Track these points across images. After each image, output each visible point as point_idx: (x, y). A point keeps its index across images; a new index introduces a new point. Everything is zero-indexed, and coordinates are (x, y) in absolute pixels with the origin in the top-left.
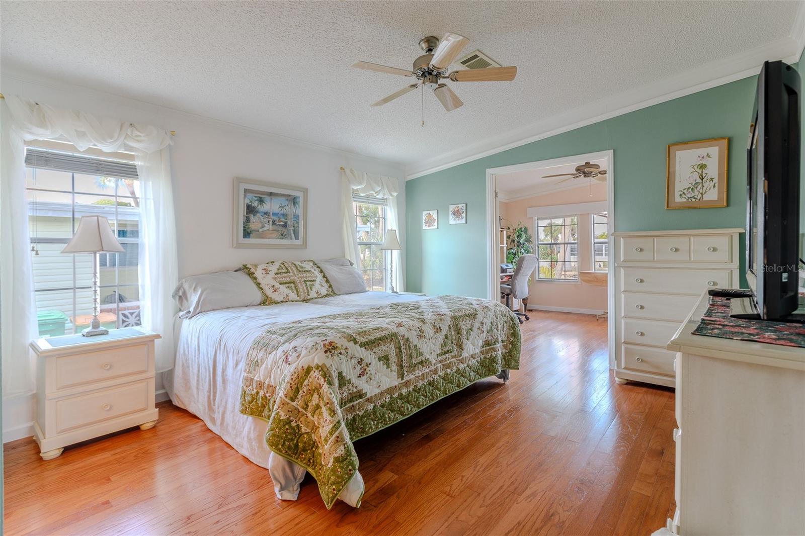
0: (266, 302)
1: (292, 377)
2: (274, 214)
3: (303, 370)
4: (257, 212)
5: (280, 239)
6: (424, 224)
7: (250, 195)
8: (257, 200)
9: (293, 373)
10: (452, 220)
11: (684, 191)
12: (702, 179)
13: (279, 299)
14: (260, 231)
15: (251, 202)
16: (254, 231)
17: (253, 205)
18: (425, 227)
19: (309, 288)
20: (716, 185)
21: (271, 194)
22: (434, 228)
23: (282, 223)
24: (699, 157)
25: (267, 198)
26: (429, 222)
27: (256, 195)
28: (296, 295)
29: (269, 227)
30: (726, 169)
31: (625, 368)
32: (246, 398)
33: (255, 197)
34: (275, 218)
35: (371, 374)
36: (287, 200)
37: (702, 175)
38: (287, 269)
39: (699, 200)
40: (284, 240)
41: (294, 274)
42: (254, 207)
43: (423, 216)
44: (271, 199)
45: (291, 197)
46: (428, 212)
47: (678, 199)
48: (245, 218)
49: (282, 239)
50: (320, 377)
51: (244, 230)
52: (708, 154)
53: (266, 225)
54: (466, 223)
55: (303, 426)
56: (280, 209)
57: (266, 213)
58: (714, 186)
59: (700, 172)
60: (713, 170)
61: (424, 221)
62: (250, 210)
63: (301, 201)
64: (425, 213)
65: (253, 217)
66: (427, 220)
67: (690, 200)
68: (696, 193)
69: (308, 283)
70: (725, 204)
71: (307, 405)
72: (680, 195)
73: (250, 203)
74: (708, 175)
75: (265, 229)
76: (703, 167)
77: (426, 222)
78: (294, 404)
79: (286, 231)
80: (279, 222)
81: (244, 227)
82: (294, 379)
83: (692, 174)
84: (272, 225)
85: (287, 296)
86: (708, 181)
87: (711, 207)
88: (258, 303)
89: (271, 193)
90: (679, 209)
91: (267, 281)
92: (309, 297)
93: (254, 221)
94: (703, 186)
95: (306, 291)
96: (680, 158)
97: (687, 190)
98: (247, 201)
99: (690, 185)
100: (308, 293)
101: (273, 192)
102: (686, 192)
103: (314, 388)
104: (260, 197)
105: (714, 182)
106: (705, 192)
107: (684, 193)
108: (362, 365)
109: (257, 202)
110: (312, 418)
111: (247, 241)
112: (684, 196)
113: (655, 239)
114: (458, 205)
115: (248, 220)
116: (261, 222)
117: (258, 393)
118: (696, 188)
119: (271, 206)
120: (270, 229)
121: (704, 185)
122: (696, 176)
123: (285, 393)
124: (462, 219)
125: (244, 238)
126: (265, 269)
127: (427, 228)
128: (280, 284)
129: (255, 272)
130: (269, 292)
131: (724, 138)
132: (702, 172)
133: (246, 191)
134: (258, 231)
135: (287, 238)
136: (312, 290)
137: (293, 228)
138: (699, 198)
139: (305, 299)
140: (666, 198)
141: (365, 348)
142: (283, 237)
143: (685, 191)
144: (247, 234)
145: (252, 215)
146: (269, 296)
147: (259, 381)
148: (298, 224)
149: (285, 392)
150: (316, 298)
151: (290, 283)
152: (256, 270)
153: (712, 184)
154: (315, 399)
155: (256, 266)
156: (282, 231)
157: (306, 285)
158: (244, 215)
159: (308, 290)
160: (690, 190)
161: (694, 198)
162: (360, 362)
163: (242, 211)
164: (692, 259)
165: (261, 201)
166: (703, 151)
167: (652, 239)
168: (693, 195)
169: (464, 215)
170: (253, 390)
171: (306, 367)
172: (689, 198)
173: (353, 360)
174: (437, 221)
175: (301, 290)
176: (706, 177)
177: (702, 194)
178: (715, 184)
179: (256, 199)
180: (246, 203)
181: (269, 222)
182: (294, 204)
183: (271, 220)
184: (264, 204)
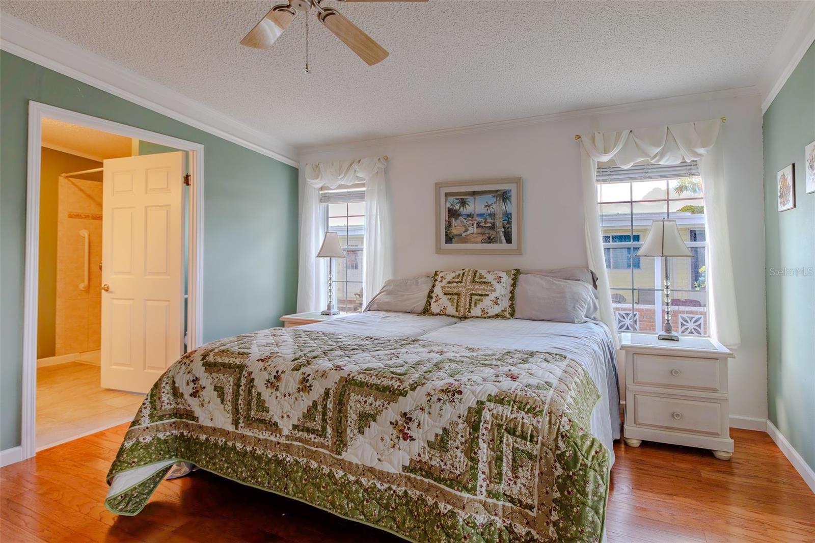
2: (479, 215)
4: (459, 215)
5: (487, 243)
7: (451, 199)
8: (459, 203)
14: (463, 235)
15: (452, 205)
16: (456, 235)
17: (454, 208)
19: (473, 304)
21: (474, 194)
23: (489, 225)
25: (470, 199)
27: (458, 197)
28: (455, 310)
29: (473, 230)
33: (457, 199)
34: (480, 219)
35: (204, 400)
36: (494, 197)
38: (462, 278)
40: (491, 244)
42: (455, 210)
44: (475, 199)
45: (499, 193)
48: (447, 223)
49: (490, 243)
51: (446, 235)
53: (470, 229)
56: (486, 208)
57: (469, 216)
62: (453, 214)
63: (514, 194)
65: (455, 221)
69: (475, 297)
73: (452, 207)
75: (469, 232)
79: (494, 233)
80: (485, 224)
81: (446, 232)
84: (477, 227)
85: (445, 308)
89: (474, 192)
92: (469, 315)
93: (456, 225)
95: (468, 306)
98: (448, 205)
100: (469, 309)
101: (475, 190)
104: (461, 199)
108: (196, 386)
109: (459, 205)
111: (449, 246)
115: (449, 225)
116: (464, 226)
119: (475, 207)
120: (475, 233)
125: (446, 243)
126: (442, 277)
128: (445, 294)
129: (437, 279)
130: (432, 302)
133: (447, 195)
134: (461, 235)
135: (496, 242)
136: (476, 306)
137: (503, 230)
139: (465, 316)
141: (206, 369)
142: (489, 241)
144: (449, 240)
145: (454, 219)
146: (430, 306)
148: (511, 224)
150: (479, 317)
151: (455, 294)
152: (438, 277)
155: (440, 273)
156: (489, 234)
157: (471, 300)
158: (446, 220)
159: (470, 305)
162: (196, 380)
163: (444, 215)
165: (463, 203)
173: (189, 375)
175: (463, 305)
179: (458, 201)
180: (447, 207)
181: (473, 224)
182: (503, 201)
183: (475, 222)
184: (466, 205)
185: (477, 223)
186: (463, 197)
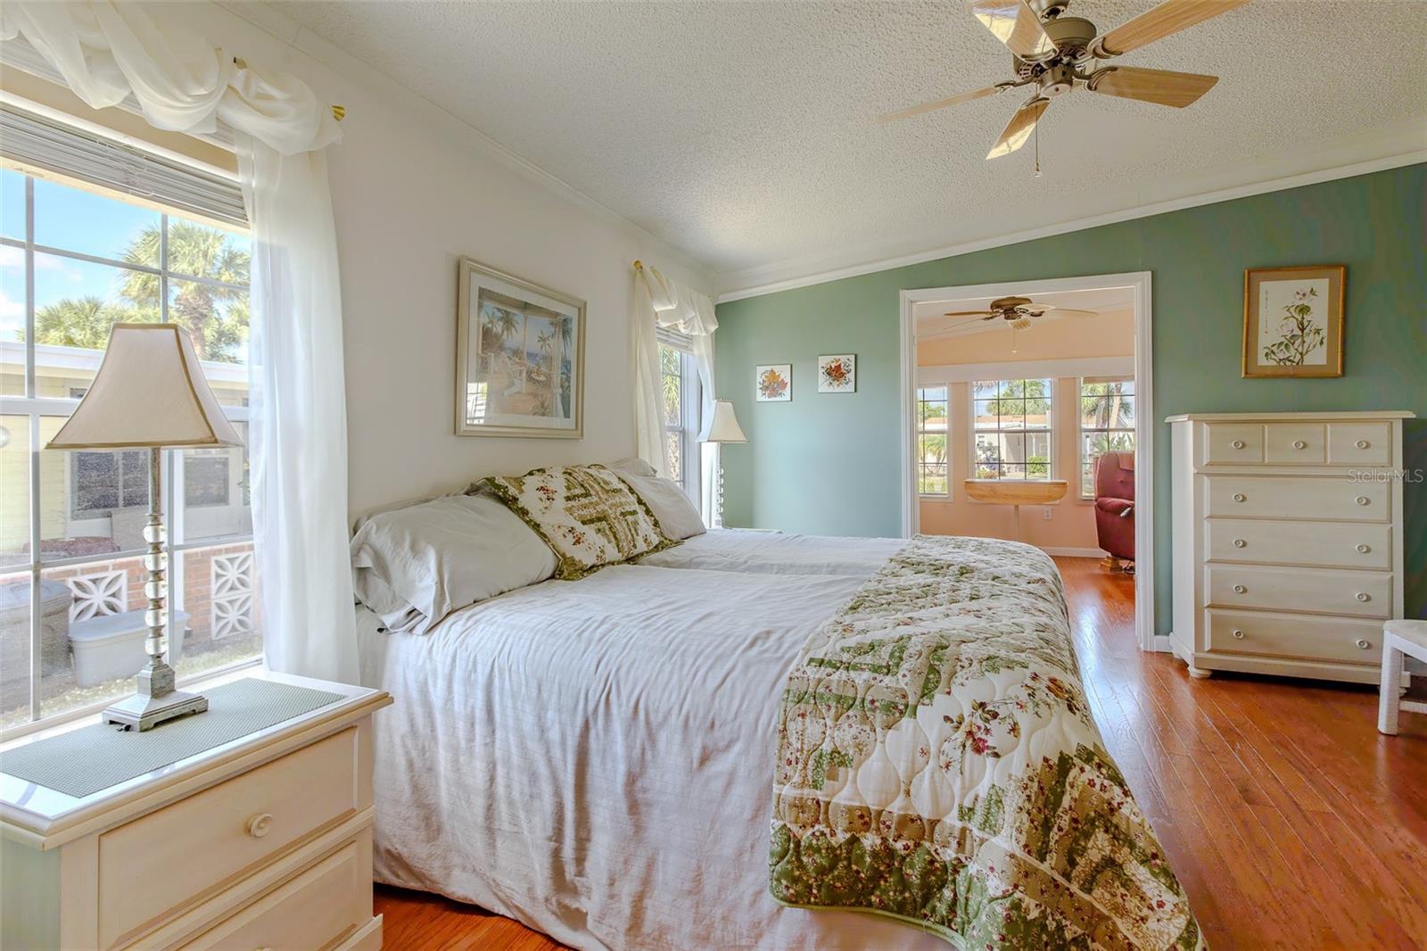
0: (566, 571)
1: (1028, 792)
2: (529, 355)
3: (1051, 767)
4: (501, 348)
5: (539, 414)
6: (759, 392)
7: (489, 305)
8: (501, 319)
9: (1026, 781)
10: (824, 385)
11: (1273, 348)
12: (1302, 330)
13: (589, 560)
14: (505, 393)
15: (491, 322)
17: (495, 329)
18: (760, 397)
19: (633, 530)
20: (1325, 341)
21: (525, 307)
22: (784, 399)
23: (543, 378)
24: (1298, 293)
25: (518, 316)
26: (773, 386)
27: (500, 307)
28: (616, 549)
29: (521, 385)
30: (1340, 316)
31: (1212, 651)
32: (805, 859)
33: (499, 310)
34: (532, 365)
36: (552, 324)
37: (1302, 325)
38: (582, 486)
39: (1298, 364)
40: (545, 417)
41: (600, 498)
42: (495, 335)
43: (758, 377)
44: (526, 319)
45: (559, 319)
46: (769, 368)
47: (1262, 361)
48: (480, 361)
49: (542, 414)
50: (1106, 782)
52: (1312, 290)
53: (517, 381)
54: (856, 391)
55: (1068, 923)
56: (540, 344)
57: (516, 352)
58: (1322, 343)
59: (1300, 319)
60: (1320, 315)
61: (759, 386)
62: (491, 342)
63: (574, 326)
64: (760, 370)
66: (766, 384)
67: (1282, 364)
68: (1293, 352)
69: (630, 518)
70: (1339, 372)
71: (1073, 863)
72: (1267, 355)
73: (490, 326)
74: (1311, 323)
75: (514, 388)
76: (1304, 310)
77: (765, 388)
78: (1045, 867)
79: (549, 396)
80: (538, 374)
82: (1033, 799)
83: (1286, 321)
84: (527, 380)
85: (602, 551)
86: (1312, 334)
87: (1317, 375)
88: (549, 574)
89: (526, 304)
90: (1267, 377)
91: (556, 517)
92: (636, 552)
93: (496, 368)
94: (1304, 342)
95: (630, 536)
96: (1267, 292)
97: (1278, 347)
98: (484, 320)
99: (1283, 339)
100: (633, 541)
101: (528, 302)
102: (1275, 351)
103: (1093, 814)
104: (506, 312)
105: (1321, 336)
106: (1307, 352)
107: (1273, 352)
109: (501, 324)
110: (1086, 897)
112: (1273, 356)
113: (1266, 427)
114: (837, 357)
115: (483, 367)
116: (508, 372)
117: (854, 841)
118: (1293, 344)
119: (525, 336)
120: (523, 391)
121: (1305, 339)
122: (1293, 324)
123: (1023, 842)
124: (847, 383)
126: (542, 488)
127: (767, 399)
128: (584, 523)
129: (518, 496)
130: (566, 546)
131: (1337, 266)
132: (1303, 318)
133: (483, 293)
134: (502, 394)
135: (551, 414)
136: (637, 535)
137: (560, 391)
138: (1296, 360)
139: (630, 556)
140: (1244, 359)
142: (542, 410)
143: (1275, 349)
145: (493, 355)
146: (568, 555)
147: (860, 808)
148: (570, 383)
149: (1023, 839)
150: (647, 552)
151: (599, 519)
152: (522, 492)
153: (1318, 338)
154: (1099, 846)
155: (519, 482)
156: (542, 397)
157: (627, 523)
158: (477, 354)
159: (632, 535)
160: (1283, 347)
161: (1290, 361)
163: (475, 342)
164: (1329, 461)
165: (508, 322)
166: (1305, 284)
167: (1260, 426)
168: (1287, 355)
169: (851, 376)
170: (833, 834)
171: (1055, 760)
172: (1280, 360)
174: (789, 385)
175: (621, 536)
176: (1309, 327)
177: (1301, 354)
178: (1322, 339)
179: (500, 315)
180: (481, 323)
181: (521, 372)
182: (564, 337)
183: (525, 369)
184: (513, 329)
185: (527, 372)
186: (509, 310)
